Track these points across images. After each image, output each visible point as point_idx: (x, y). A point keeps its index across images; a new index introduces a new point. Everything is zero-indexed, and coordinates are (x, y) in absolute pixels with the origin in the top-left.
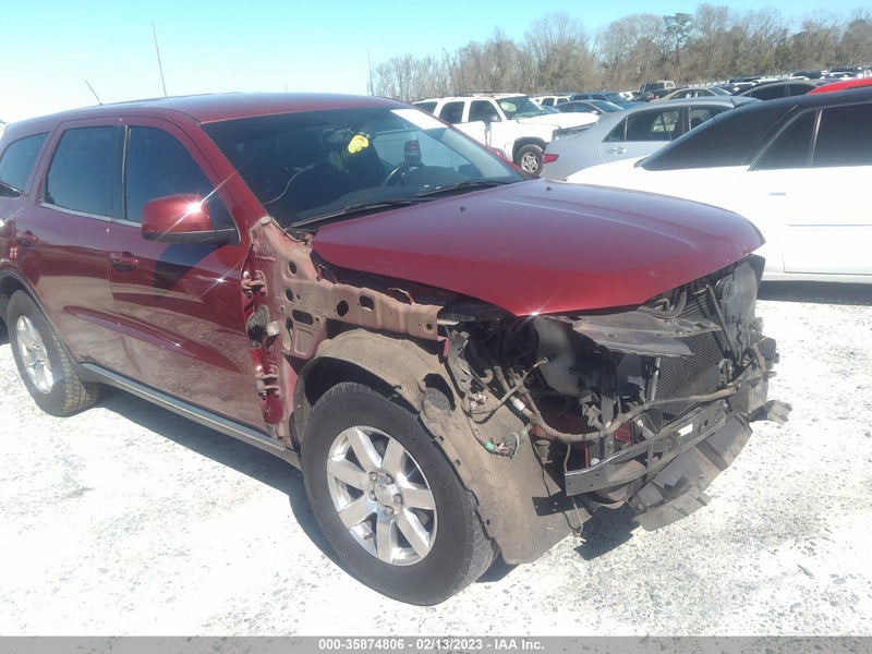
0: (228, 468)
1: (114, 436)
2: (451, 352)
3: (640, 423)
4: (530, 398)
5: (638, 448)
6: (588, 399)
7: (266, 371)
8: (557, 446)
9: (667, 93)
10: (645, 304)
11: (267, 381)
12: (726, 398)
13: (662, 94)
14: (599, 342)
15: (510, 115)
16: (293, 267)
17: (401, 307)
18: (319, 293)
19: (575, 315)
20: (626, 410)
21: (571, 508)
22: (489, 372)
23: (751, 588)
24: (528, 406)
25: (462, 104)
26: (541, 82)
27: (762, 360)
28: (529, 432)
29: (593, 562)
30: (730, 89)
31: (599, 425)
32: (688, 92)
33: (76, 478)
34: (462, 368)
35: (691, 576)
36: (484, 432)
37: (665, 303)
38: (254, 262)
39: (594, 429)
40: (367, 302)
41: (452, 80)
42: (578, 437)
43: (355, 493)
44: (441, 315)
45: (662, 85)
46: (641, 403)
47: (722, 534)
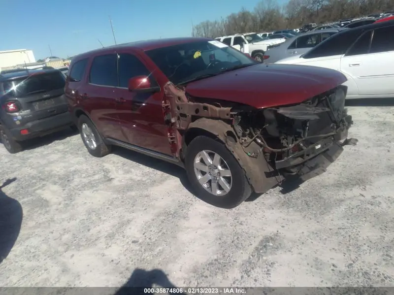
0: (158, 171)
1: (118, 163)
2: (235, 123)
3: (301, 145)
4: (263, 139)
5: (301, 153)
6: (283, 137)
7: (171, 135)
8: (273, 154)
9: (313, 28)
10: (302, 102)
11: (172, 138)
12: (333, 136)
13: (311, 29)
14: (287, 116)
15: (250, 42)
16: (179, 98)
17: (218, 109)
18: (189, 106)
19: (278, 107)
20: (296, 140)
21: (278, 175)
22: (248, 130)
23: (342, 201)
24: (262, 141)
25: (230, 39)
26: (261, 27)
27: (346, 123)
28: (263, 150)
29: (286, 195)
30: (340, 25)
31: (287, 146)
32: (321, 28)
33: (109, 176)
34: (239, 129)
35: (320, 198)
36: (247, 150)
37: (310, 103)
38: (166, 98)
39: (286, 147)
40: (205, 108)
41: (225, 29)
42: (280, 150)
43: (203, 173)
44: (231, 111)
45: (311, 25)
46: (302, 138)
47: (332, 185)
